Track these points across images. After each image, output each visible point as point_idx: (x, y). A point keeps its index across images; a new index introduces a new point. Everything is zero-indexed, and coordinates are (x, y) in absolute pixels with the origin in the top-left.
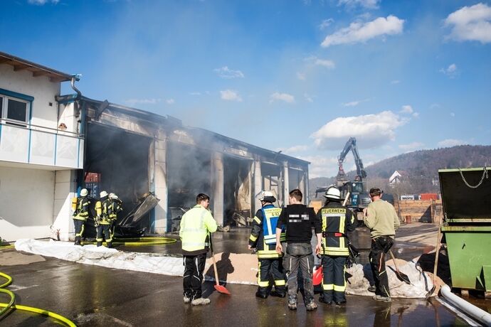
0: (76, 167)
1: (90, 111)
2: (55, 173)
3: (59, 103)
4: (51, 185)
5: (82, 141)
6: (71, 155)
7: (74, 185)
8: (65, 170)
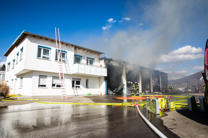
0: (105, 76)
1: (107, 61)
2: (99, 78)
3: (100, 60)
4: (98, 81)
5: (107, 69)
6: (104, 73)
7: (105, 80)
8: (102, 77)
